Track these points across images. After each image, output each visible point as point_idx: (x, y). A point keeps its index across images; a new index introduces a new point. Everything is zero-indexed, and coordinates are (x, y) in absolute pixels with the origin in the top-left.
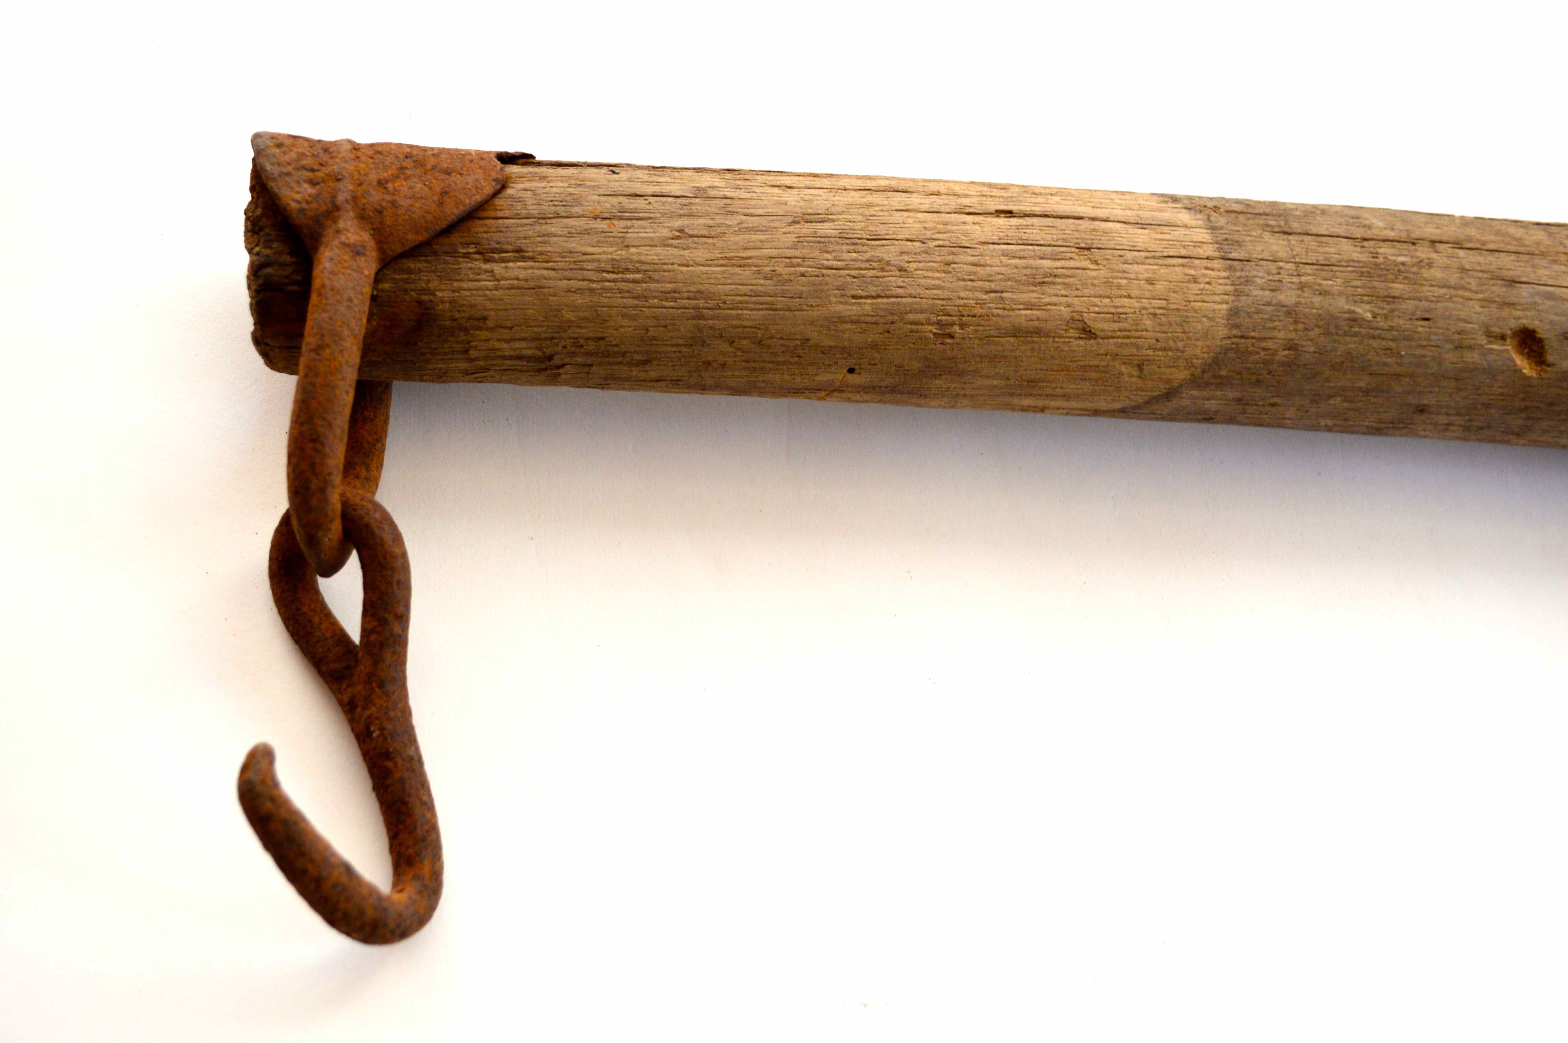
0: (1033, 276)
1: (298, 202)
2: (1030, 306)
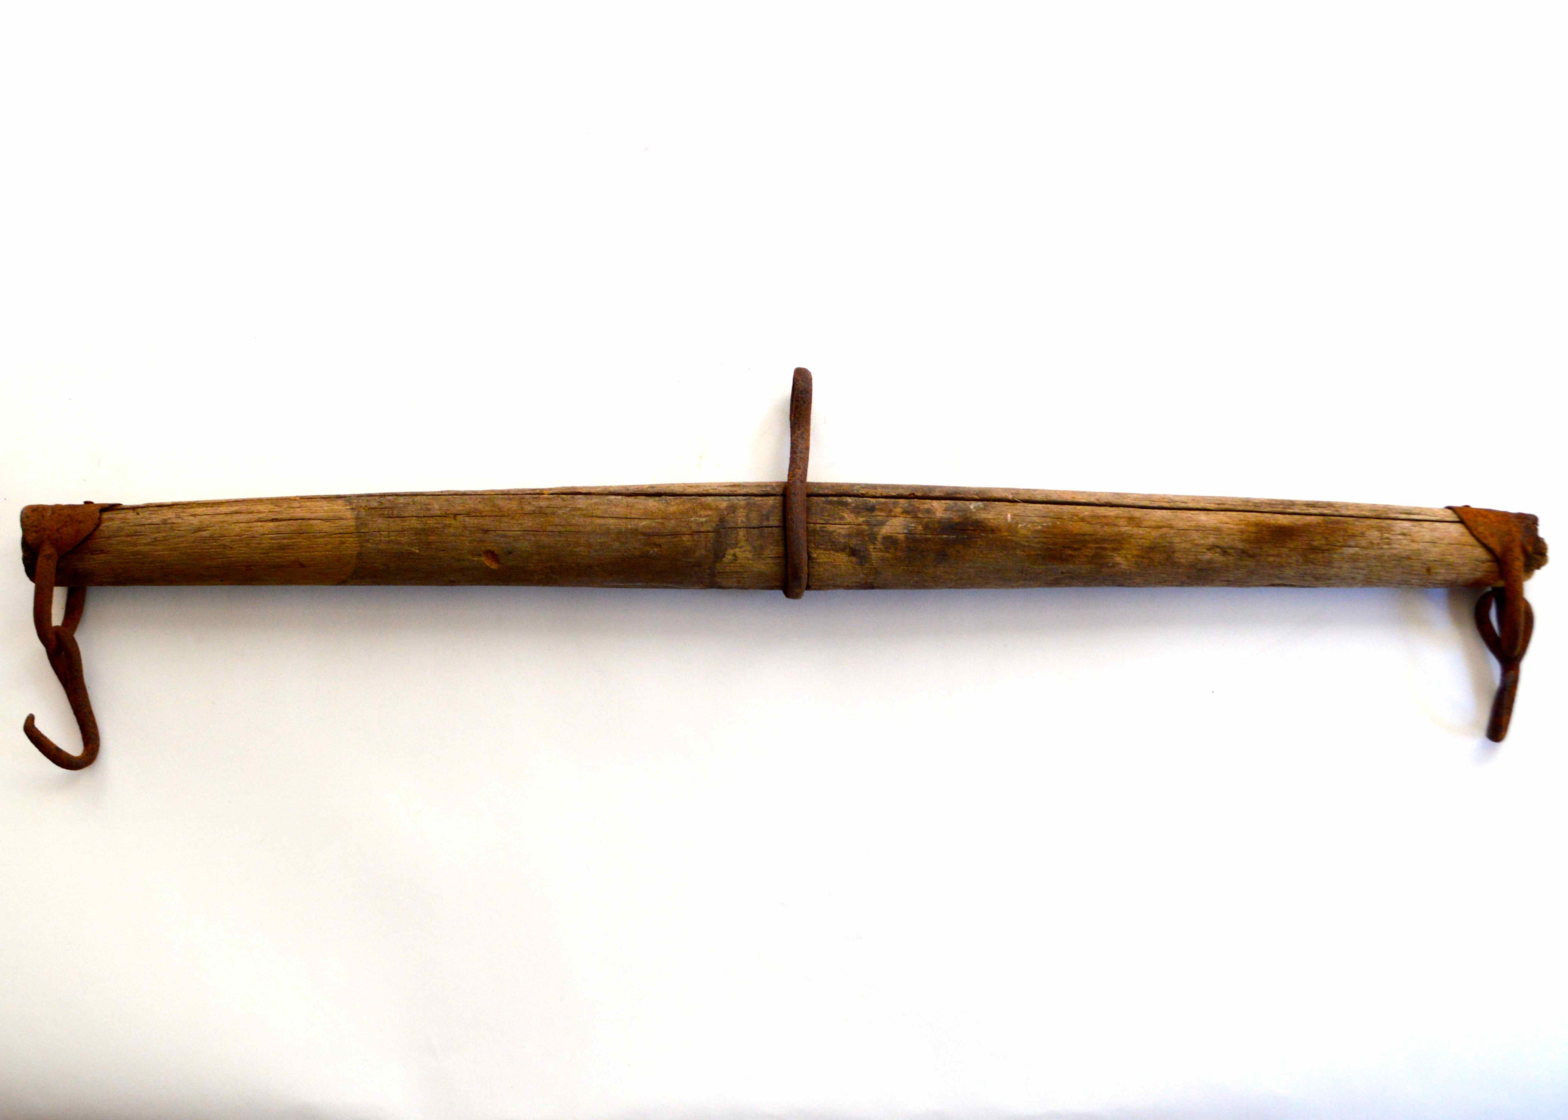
0: (280, 547)
1: (31, 540)
2: (280, 558)
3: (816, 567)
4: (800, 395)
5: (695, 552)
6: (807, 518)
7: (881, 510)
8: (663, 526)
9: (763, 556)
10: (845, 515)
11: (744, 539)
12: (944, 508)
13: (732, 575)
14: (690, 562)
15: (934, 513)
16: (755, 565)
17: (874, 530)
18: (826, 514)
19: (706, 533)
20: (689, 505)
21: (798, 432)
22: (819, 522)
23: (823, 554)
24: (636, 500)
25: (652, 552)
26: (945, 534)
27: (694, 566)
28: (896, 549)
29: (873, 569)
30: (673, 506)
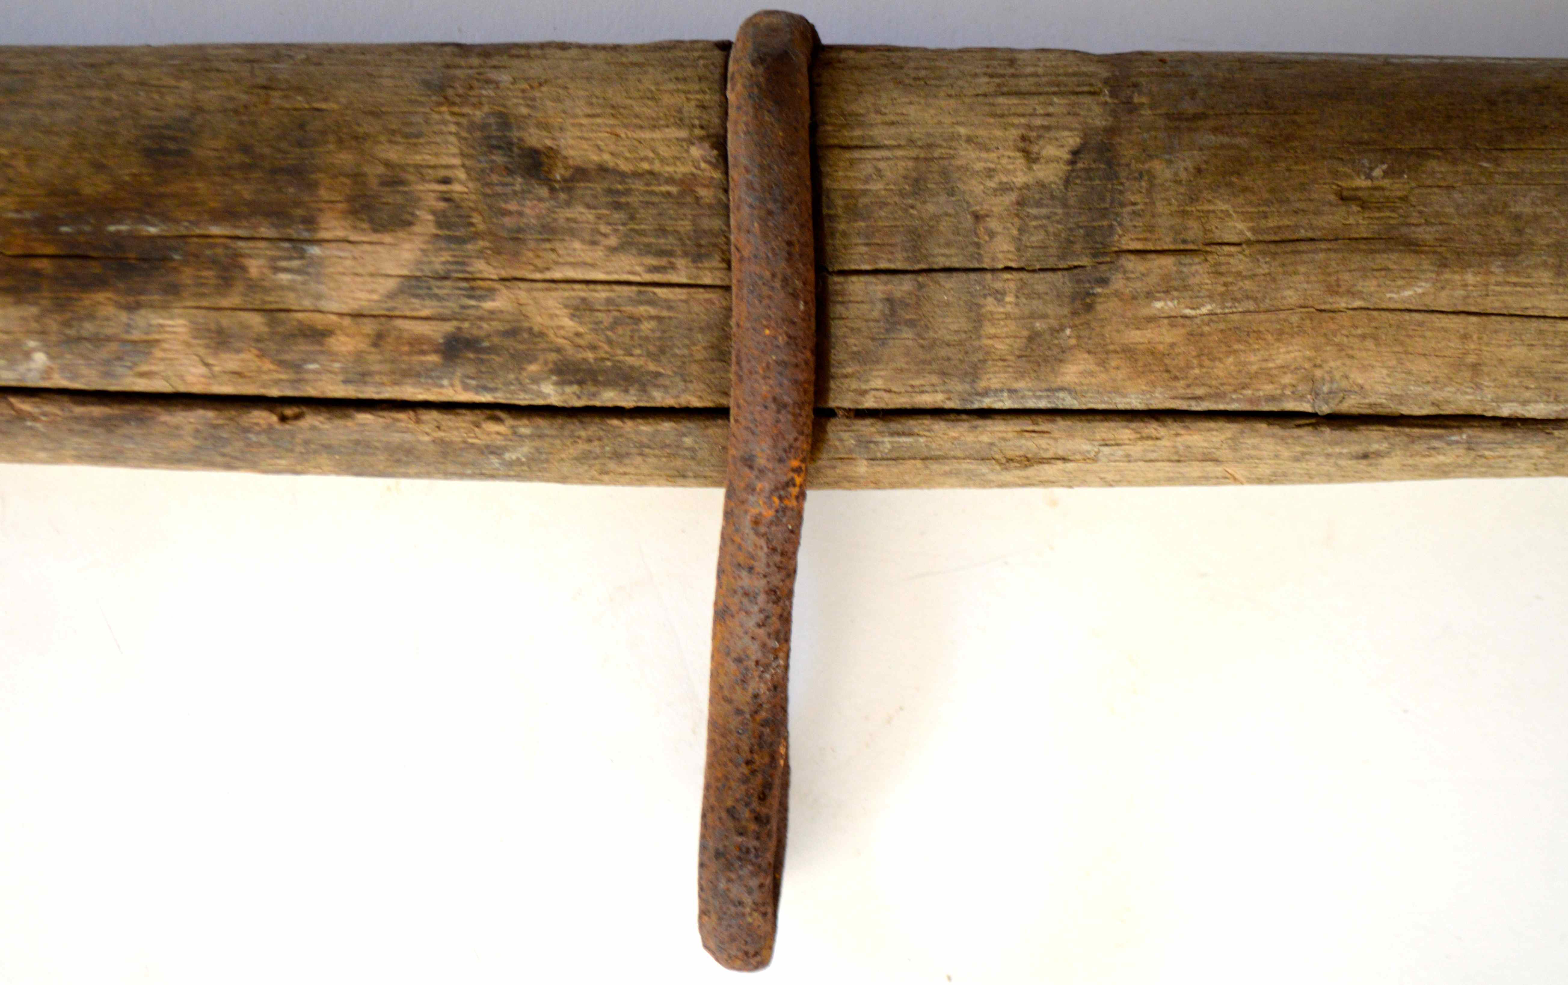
3: (690, 109)
4: (753, 843)
5: (1199, 171)
6: (729, 309)
7: (417, 344)
8: (1333, 279)
9: (913, 152)
10: (567, 322)
11: (993, 224)
12: (159, 354)
13: (1038, 85)
14: (1215, 130)
15: (198, 331)
16: (947, 120)
17: (446, 256)
18: (647, 326)
19: (1150, 246)
20: (1219, 370)
21: (763, 689)
22: (677, 290)
23: (663, 161)
24: (1438, 395)
25: (1377, 172)
26: (152, 238)
27: (1201, 116)
28: (357, 177)
29: (458, 100)
30: (1284, 368)
